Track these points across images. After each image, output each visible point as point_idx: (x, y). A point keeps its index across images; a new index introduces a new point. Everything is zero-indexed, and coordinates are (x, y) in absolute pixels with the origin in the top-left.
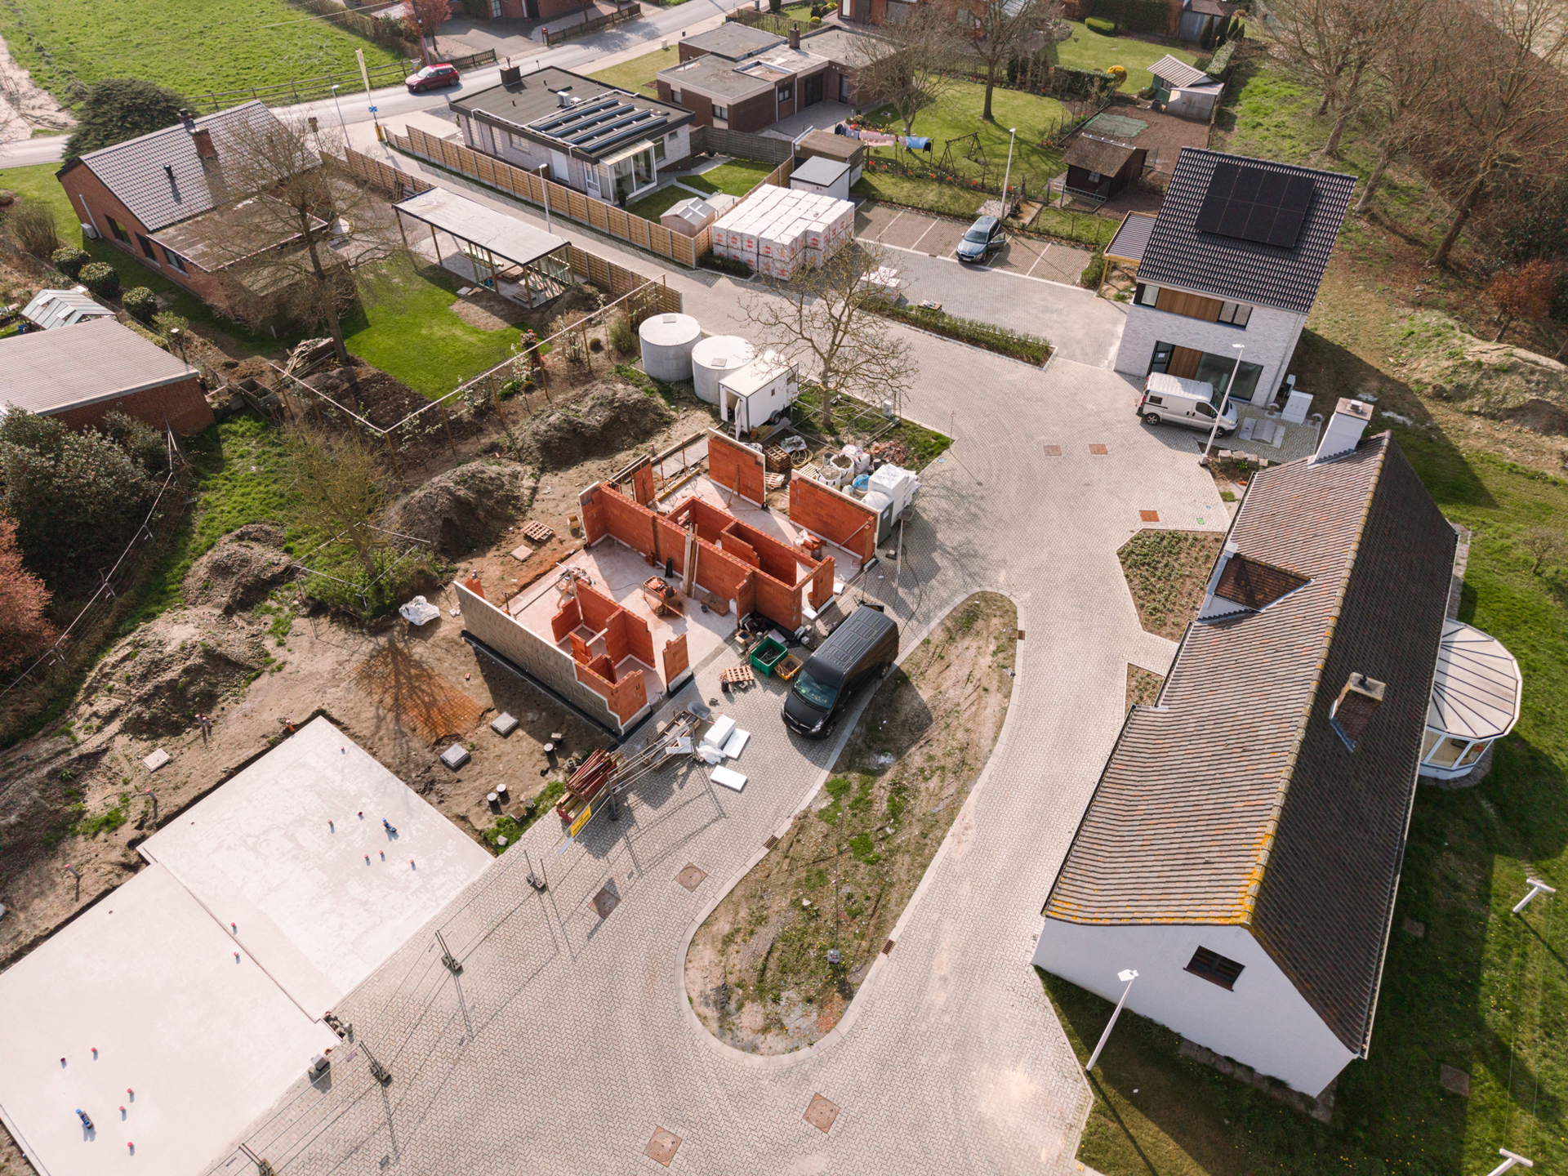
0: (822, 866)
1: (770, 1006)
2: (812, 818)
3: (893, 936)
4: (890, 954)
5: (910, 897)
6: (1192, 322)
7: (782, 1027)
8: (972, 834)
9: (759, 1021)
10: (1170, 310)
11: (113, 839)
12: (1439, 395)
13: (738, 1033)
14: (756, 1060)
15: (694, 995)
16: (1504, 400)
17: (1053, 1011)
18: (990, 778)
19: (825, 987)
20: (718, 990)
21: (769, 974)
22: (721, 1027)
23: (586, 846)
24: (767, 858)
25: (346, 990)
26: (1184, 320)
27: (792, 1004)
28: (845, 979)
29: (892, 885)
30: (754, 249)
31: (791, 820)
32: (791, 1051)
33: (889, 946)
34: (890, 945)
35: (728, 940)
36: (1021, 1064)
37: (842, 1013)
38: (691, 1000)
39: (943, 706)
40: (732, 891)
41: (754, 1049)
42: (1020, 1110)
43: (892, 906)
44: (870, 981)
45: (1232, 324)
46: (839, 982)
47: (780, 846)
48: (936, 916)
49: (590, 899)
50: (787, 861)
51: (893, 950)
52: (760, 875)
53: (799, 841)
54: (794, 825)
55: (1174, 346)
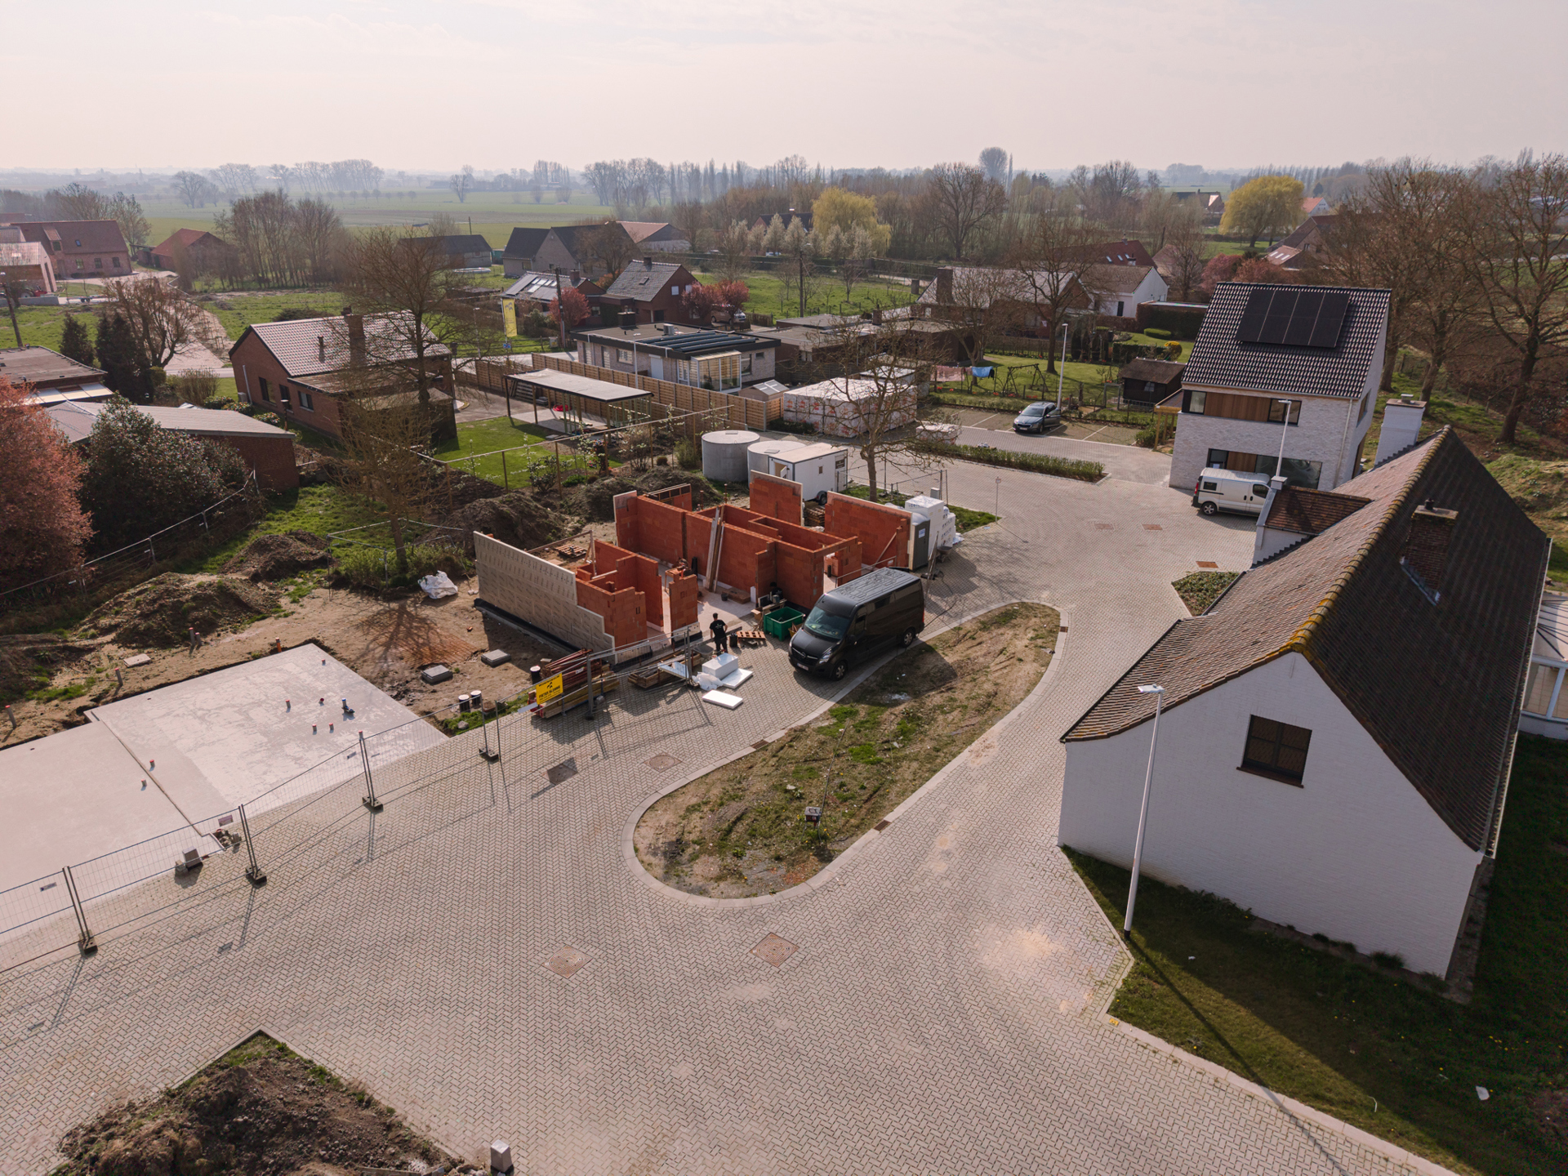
0: (815, 765)
1: (730, 860)
2: (809, 731)
3: (889, 818)
4: (883, 832)
5: (913, 792)
6: (1242, 423)
7: (741, 876)
8: (993, 752)
9: (714, 870)
11: (65, 705)
13: (687, 879)
15: (641, 847)
17: (1083, 885)
18: (1019, 715)
19: (799, 851)
20: (671, 843)
21: (733, 836)
22: (666, 873)
23: (552, 735)
24: (753, 755)
26: (1234, 423)
27: (756, 860)
28: (825, 846)
29: (893, 782)
30: (821, 411)
31: (786, 731)
32: (747, 896)
33: (882, 826)
34: (886, 824)
35: (691, 809)
36: (1039, 926)
37: (816, 872)
38: (636, 850)
39: (970, 667)
40: (707, 775)
41: (702, 892)
42: (1035, 965)
43: (892, 796)
44: (855, 849)
46: (817, 848)
47: (770, 748)
48: (943, 806)
49: (544, 770)
50: (775, 759)
51: (887, 829)
52: (742, 766)
53: (791, 746)
54: (788, 735)
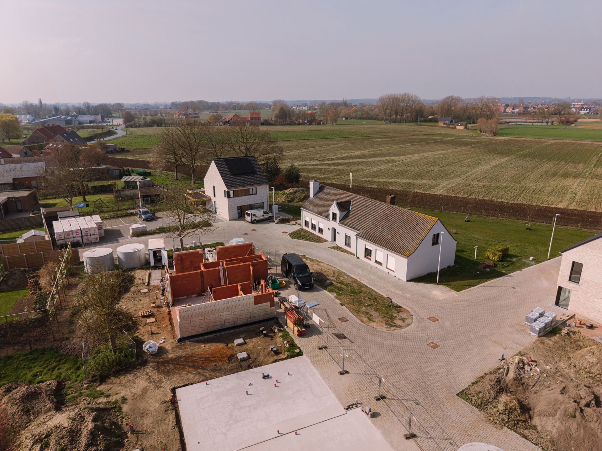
0: (356, 300)
1: (397, 318)
2: (339, 297)
3: (386, 296)
4: (391, 298)
5: (375, 291)
6: (244, 197)
7: (405, 318)
8: (363, 278)
9: (401, 321)
10: (238, 196)
12: (289, 202)
13: (402, 325)
14: (413, 325)
15: (386, 329)
16: (300, 197)
17: (420, 283)
18: (346, 271)
19: (395, 310)
20: (386, 325)
21: (386, 316)
22: (399, 328)
24: (346, 307)
25: (337, 402)
26: (242, 197)
27: (398, 315)
29: (369, 292)
30: (80, 235)
31: (336, 300)
32: (413, 319)
34: (389, 297)
35: (370, 320)
37: (405, 309)
40: (354, 315)
41: (409, 324)
43: (376, 294)
44: (398, 303)
45: (253, 194)
46: (395, 307)
47: (344, 304)
49: (338, 339)
52: (351, 309)
53: (345, 300)
54: (339, 300)
55: (241, 206)
